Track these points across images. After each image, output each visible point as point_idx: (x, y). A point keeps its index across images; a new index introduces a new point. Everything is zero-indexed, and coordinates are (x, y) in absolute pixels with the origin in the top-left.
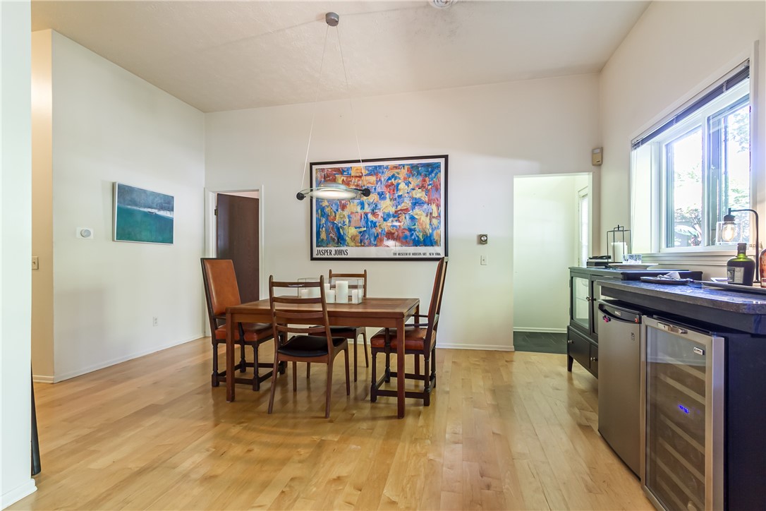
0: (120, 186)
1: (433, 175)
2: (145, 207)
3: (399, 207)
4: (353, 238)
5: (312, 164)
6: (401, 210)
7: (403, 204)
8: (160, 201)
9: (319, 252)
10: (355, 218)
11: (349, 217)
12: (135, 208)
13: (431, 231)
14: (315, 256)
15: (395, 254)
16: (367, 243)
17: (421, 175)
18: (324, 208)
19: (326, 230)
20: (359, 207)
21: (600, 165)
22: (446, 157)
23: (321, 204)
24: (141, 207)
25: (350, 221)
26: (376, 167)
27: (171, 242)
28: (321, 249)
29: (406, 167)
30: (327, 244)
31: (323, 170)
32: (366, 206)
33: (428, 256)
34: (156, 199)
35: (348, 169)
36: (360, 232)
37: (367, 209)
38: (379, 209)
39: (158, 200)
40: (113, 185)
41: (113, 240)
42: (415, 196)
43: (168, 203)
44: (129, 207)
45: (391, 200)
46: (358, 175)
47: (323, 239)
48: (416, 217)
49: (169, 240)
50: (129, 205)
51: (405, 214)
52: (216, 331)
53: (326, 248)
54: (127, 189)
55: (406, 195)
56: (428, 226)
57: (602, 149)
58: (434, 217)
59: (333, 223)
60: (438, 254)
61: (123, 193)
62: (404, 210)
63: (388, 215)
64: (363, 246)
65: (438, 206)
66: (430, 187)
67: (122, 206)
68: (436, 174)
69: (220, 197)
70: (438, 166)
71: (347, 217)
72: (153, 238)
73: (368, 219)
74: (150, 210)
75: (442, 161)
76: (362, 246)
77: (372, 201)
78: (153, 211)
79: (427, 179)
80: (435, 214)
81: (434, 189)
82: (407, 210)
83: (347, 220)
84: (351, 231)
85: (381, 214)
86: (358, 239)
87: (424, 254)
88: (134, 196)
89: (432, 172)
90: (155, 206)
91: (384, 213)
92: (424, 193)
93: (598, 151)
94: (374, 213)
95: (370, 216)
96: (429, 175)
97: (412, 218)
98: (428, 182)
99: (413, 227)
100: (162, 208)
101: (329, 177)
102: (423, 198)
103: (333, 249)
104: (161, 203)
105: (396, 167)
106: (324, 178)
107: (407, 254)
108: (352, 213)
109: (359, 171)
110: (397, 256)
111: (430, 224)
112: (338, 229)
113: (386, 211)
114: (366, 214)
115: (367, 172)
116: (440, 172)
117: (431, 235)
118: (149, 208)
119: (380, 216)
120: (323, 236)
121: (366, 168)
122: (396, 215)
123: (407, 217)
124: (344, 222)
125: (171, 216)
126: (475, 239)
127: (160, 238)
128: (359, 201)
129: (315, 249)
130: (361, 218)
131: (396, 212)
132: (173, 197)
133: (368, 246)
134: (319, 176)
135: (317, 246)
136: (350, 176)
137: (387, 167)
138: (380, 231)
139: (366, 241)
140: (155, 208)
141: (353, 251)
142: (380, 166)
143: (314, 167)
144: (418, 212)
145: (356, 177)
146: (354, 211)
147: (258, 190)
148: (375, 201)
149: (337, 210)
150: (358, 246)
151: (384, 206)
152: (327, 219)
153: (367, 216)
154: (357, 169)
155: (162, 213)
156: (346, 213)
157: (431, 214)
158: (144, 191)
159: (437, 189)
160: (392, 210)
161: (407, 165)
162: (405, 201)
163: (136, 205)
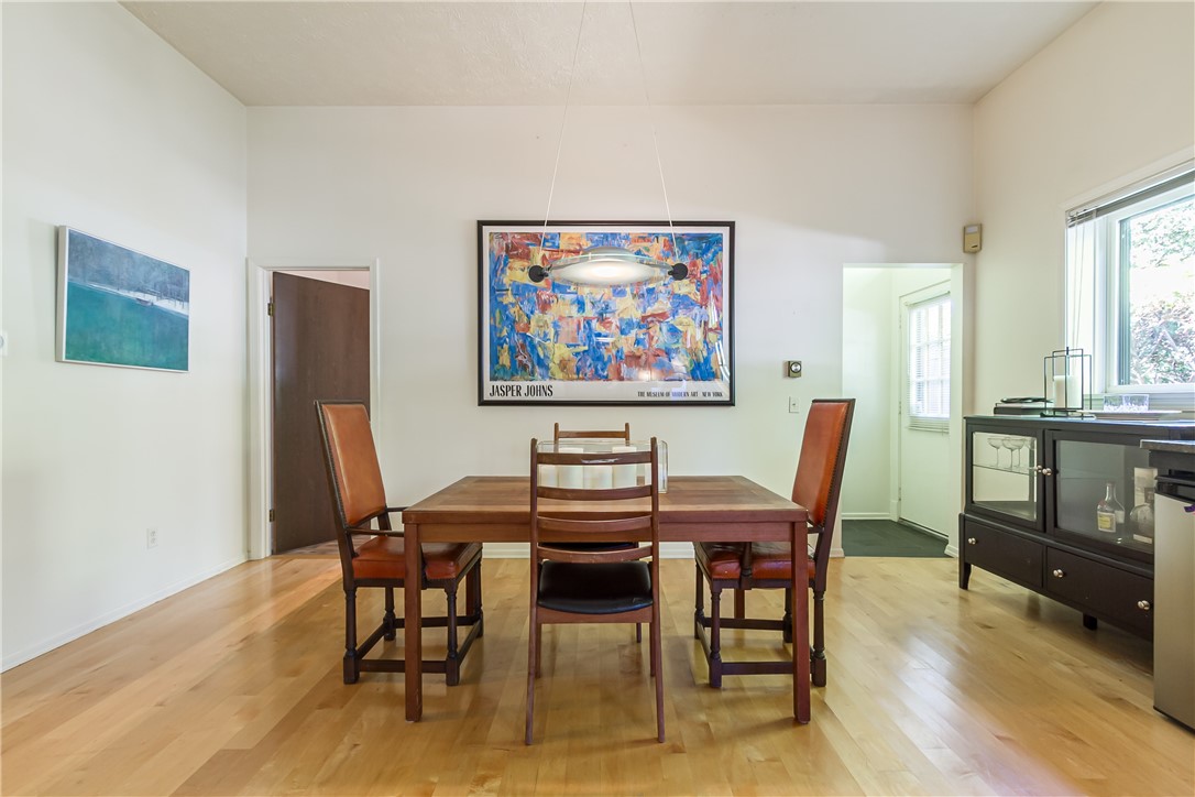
0: (74, 237)
1: (710, 255)
2: (129, 288)
3: (650, 310)
4: (563, 365)
5: (481, 224)
6: (653, 315)
7: (656, 305)
8: (161, 279)
9: (495, 390)
10: (568, 328)
11: (555, 325)
12: (109, 289)
13: (705, 354)
14: (487, 397)
15: (642, 394)
16: (589, 374)
17: (688, 253)
18: (505, 308)
19: (510, 348)
20: (575, 308)
21: (975, 253)
22: (731, 225)
23: (500, 299)
24: (121, 287)
25: (557, 333)
26: (606, 236)
27: (185, 368)
28: (499, 383)
29: (661, 239)
30: (513, 375)
31: (504, 236)
32: (588, 307)
33: (700, 398)
34: (154, 274)
35: (554, 237)
36: (577, 354)
37: (590, 312)
38: (613, 312)
39: (156, 275)
40: (57, 233)
41: (58, 360)
42: (677, 291)
43: (176, 283)
44: (96, 285)
45: (634, 296)
46: (572, 249)
47: (503, 366)
48: (680, 328)
49: (181, 363)
50: (96, 281)
51: (660, 322)
52: (355, 563)
53: (510, 383)
54: (90, 244)
55: (663, 289)
56: (701, 346)
57: (981, 227)
58: (711, 330)
59: (525, 336)
60: (719, 394)
61: (79, 252)
62: (659, 315)
63: (630, 324)
64: (583, 379)
65: (719, 310)
66: (704, 276)
67: (79, 282)
68: (715, 253)
69: (279, 279)
70: (718, 240)
71: (551, 325)
72: (148, 359)
73: (590, 329)
74: (140, 296)
75: (725, 231)
76: (578, 379)
77: (598, 297)
78: (147, 297)
79: (699, 262)
80: (713, 324)
81: (711, 280)
82: (663, 315)
83: (551, 332)
84: (559, 351)
85: (615, 322)
86: (573, 365)
87: (694, 394)
88: (107, 261)
89: (707, 250)
90: (150, 287)
91: (621, 320)
92: (694, 287)
93: (976, 229)
94: (602, 319)
95: (595, 325)
96: (703, 254)
97: (674, 331)
98: (700, 267)
99: (674, 347)
100: (165, 293)
101: (516, 249)
102: (692, 296)
103: (524, 385)
104: (164, 283)
105: (643, 238)
106: (507, 251)
107: (662, 395)
108: (561, 318)
109: (574, 241)
110: (646, 398)
111: (705, 342)
112: (533, 347)
113: (626, 317)
114: (588, 321)
115: (590, 244)
116: (721, 250)
117: (707, 360)
118: (139, 290)
119: (614, 325)
120: (505, 359)
121: (589, 236)
122: (645, 323)
123: (665, 328)
124: (545, 335)
125: (184, 312)
126: (781, 369)
127: (162, 358)
128: (574, 296)
129: (488, 385)
130: (579, 328)
131: (644, 318)
132: (187, 272)
133: (591, 379)
134: (496, 246)
135: (493, 378)
136: (557, 250)
137: (627, 237)
138: (614, 352)
139: (588, 371)
140: (152, 293)
141: (562, 389)
142: (614, 235)
143: (487, 230)
144: (682, 319)
145: (570, 251)
146: (566, 314)
147: (368, 269)
148: (605, 298)
149: (532, 312)
150: (572, 380)
151: (622, 308)
152: (513, 328)
153: (589, 324)
154: (571, 238)
155: (166, 304)
156: (549, 317)
157: (706, 323)
158: (129, 254)
159: (717, 280)
160: (636, 315)
161: (663, 235)
162: (660, 299)
163: (111, 283)
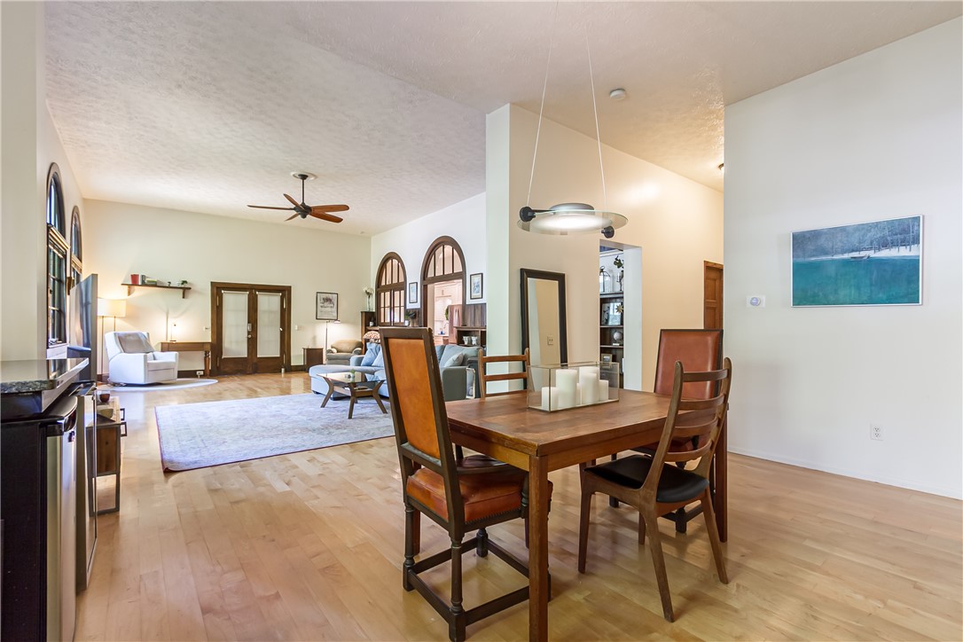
0: (797, 235)
2: (843, 252)
8: (878, 236)
12: (824, 258)
24: (836, 253)
34: (870, 235)
39: (874, 235)
41: (791, 306)
43: (902, 232)
44: (813, 259)
50: (814, 256)
54: (810, 235)
61: (803, 242)
67: (801, 260)
74: (855, 254)
78: (863, 254)
88: (822, 241)
90: (866, 245)
104: (884, 236)
118: (853, 251)
125: (914, 253)
158: (843, 229)
163: (826, 253)
